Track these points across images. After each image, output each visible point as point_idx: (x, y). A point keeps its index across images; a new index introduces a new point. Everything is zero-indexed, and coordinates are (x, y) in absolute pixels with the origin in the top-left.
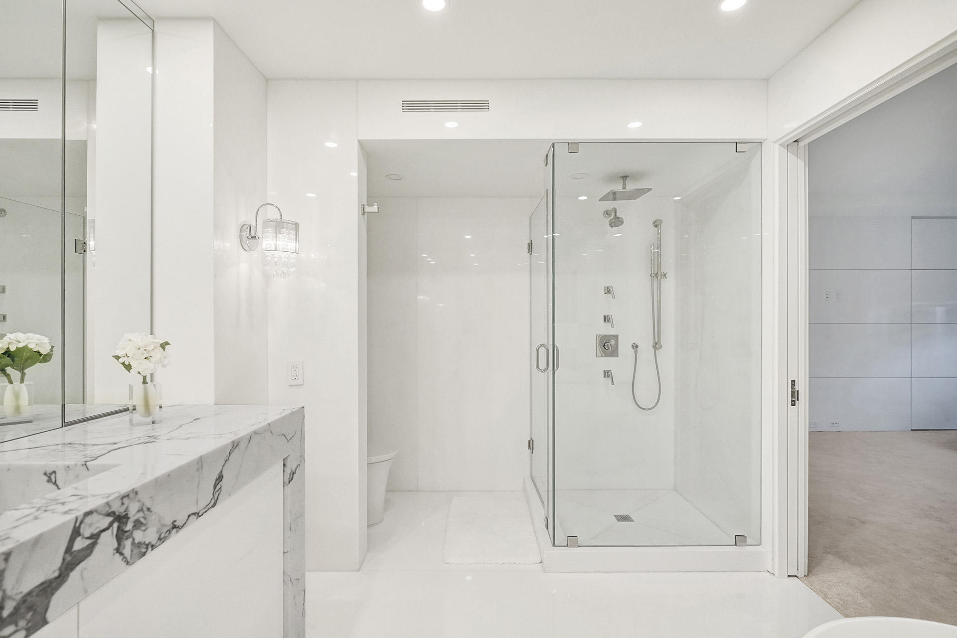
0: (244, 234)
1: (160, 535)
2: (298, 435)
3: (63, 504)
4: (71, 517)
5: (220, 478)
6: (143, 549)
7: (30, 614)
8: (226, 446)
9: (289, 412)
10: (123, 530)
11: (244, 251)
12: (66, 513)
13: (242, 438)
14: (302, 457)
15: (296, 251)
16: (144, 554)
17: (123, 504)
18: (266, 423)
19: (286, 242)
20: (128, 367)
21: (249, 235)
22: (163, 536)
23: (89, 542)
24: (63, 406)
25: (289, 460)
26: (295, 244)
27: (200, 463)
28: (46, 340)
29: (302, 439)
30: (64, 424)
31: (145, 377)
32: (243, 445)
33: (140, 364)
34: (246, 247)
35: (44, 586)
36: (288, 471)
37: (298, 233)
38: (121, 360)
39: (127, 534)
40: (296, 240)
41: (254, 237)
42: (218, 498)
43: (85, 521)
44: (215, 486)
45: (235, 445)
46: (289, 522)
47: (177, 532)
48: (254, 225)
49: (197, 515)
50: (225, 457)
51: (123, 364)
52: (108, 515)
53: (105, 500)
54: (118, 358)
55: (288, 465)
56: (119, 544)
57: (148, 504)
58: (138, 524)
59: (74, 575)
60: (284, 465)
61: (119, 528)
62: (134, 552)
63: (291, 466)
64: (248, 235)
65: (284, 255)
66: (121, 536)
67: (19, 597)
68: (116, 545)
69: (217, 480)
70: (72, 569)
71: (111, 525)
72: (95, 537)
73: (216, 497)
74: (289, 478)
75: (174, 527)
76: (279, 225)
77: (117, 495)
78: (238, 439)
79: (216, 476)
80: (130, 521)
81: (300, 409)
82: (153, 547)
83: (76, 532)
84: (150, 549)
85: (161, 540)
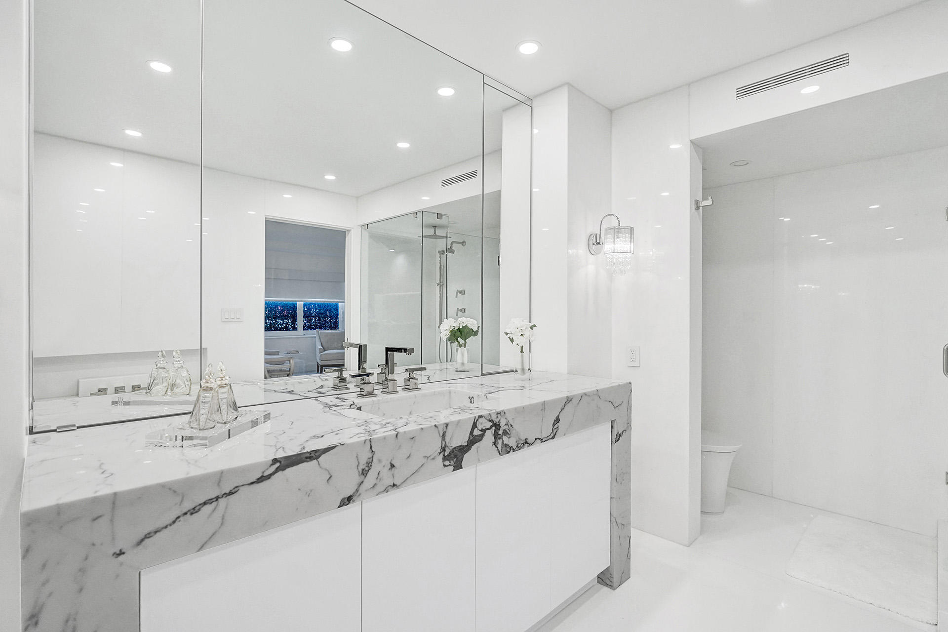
0: (591, 243)
1: (518, 444)
2: (625, 405)
3: (471, 410)
4: (473, 416)
5: (557, 420)
6: (508, 449)
7: (456, 459)
8: (562, 398)
9: (617, 384)
10: (497, 433)
11: (592, 256)
12: (471, 414)
13: (574, 396)
14: (629, 424)
15: (631, 251)
16: (509, 452)
17: (497, 417)
18: (595, 389)
19: (623, 244)
20: (512, 340)
21: (596, 242)
22: (519, 445)
23: (481, 433)
24: (482, 365)
25: (616, 423)
26: (630, 245)
27: (544, 405)
28: (475, 322)
29: (629, 408)
30: (482, 374)
31: (522, 347)
32: (575, 401)
33: (518, 338)
34: (593, 253)
35: (461, 447)
36: (615, 433)
37: (632, 236)
38: (508, 336)
39: (499, 436)
40: (631, 242)
41: (598, 244)
42: (555, 434)
43: (479, 420)
44: (554, 425)
45: (569, 400)
46: (615, 474)
47: (528, 447)
48: (599, 233)
49: (541, 440)
50: (561, 406)
51: (509, 338)
52: (490, 421)
53: (489, 412)
54: (507, 334)
55: (615, 426)
56: (495, 440)
57: (511, 422)
58: (505, 433)
59: (474, 448)
60: (612, 427)
61: (495, 431)
62: (503, 449)
63: (619, 429)
64: (594, 242)
65: (621, 255)
66: (496, 436)
67: (451, 448)
68: (494, 441)
69: (555, 421)
70: (473, 445)
71: (491, 427)
72: (484, 431)
73: (555, 432)
74: (616, 438)
75: (526, 443)
76: (617, 231)
77: (494, 411)
78: (572, 396)
79: (554, 418)
80: (501, 429)
81: (627, 383)
82: (514, 450)
83: (475, 426)
84: (512, 450)
85: (519, 448)
